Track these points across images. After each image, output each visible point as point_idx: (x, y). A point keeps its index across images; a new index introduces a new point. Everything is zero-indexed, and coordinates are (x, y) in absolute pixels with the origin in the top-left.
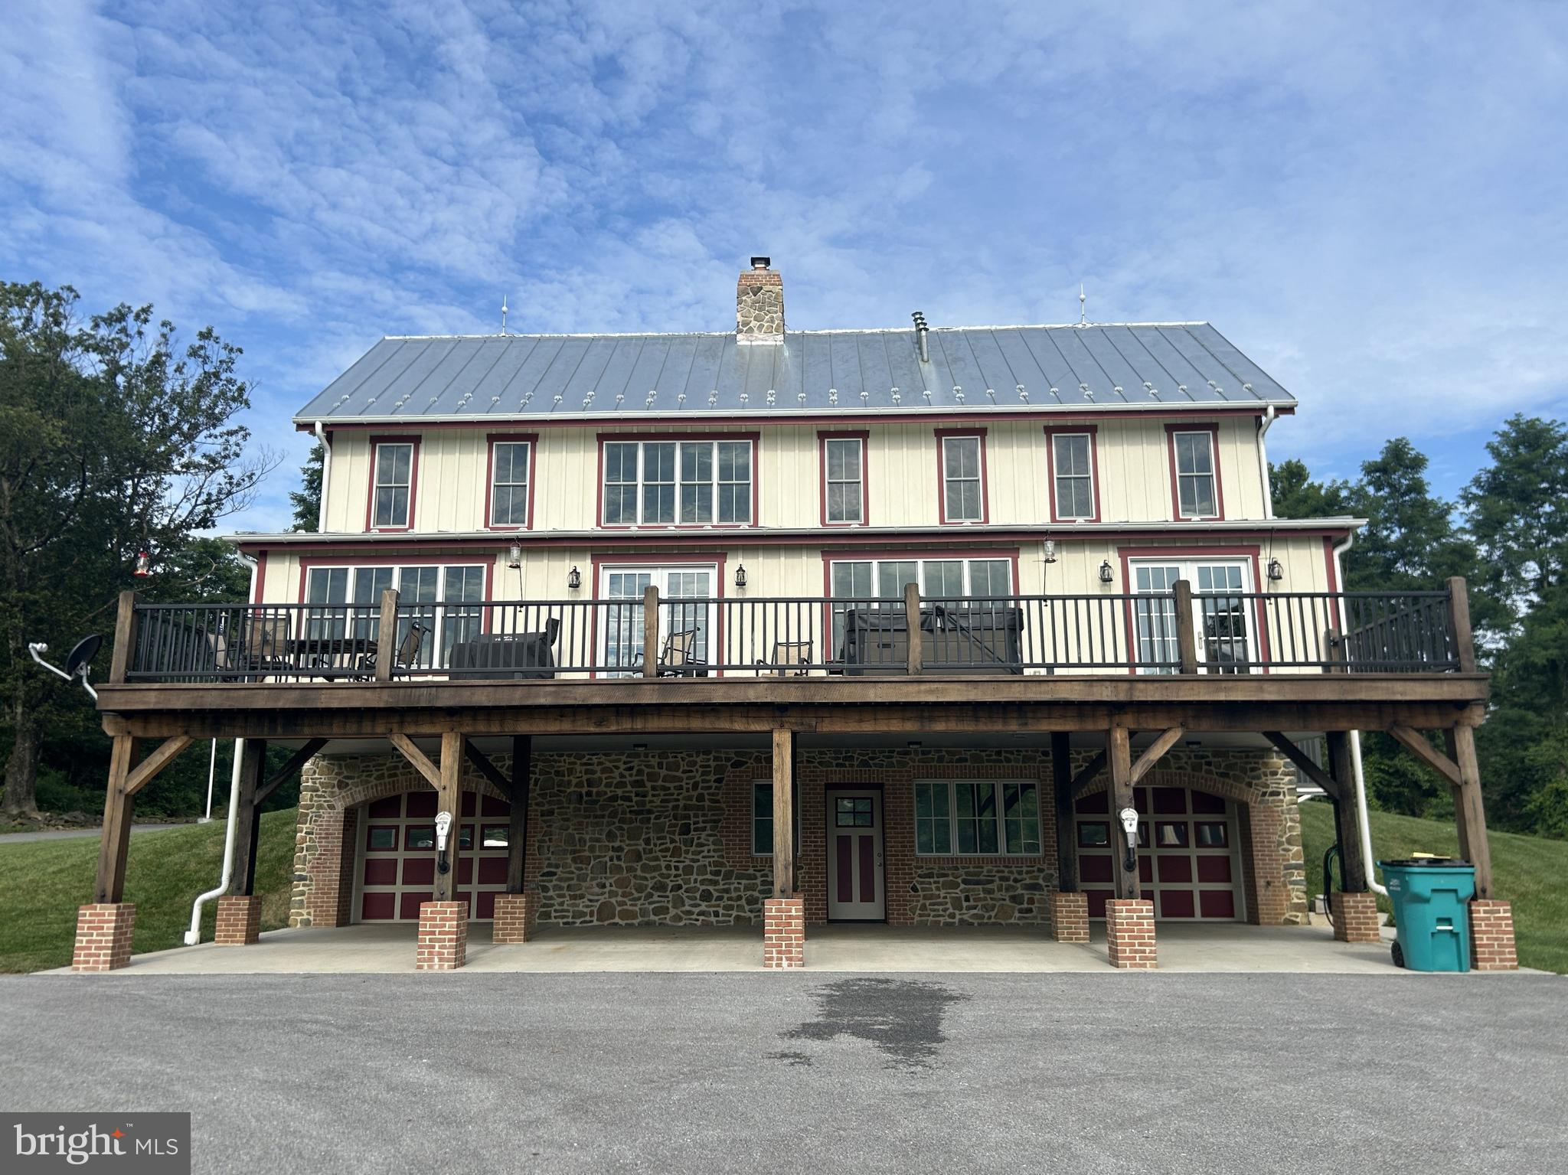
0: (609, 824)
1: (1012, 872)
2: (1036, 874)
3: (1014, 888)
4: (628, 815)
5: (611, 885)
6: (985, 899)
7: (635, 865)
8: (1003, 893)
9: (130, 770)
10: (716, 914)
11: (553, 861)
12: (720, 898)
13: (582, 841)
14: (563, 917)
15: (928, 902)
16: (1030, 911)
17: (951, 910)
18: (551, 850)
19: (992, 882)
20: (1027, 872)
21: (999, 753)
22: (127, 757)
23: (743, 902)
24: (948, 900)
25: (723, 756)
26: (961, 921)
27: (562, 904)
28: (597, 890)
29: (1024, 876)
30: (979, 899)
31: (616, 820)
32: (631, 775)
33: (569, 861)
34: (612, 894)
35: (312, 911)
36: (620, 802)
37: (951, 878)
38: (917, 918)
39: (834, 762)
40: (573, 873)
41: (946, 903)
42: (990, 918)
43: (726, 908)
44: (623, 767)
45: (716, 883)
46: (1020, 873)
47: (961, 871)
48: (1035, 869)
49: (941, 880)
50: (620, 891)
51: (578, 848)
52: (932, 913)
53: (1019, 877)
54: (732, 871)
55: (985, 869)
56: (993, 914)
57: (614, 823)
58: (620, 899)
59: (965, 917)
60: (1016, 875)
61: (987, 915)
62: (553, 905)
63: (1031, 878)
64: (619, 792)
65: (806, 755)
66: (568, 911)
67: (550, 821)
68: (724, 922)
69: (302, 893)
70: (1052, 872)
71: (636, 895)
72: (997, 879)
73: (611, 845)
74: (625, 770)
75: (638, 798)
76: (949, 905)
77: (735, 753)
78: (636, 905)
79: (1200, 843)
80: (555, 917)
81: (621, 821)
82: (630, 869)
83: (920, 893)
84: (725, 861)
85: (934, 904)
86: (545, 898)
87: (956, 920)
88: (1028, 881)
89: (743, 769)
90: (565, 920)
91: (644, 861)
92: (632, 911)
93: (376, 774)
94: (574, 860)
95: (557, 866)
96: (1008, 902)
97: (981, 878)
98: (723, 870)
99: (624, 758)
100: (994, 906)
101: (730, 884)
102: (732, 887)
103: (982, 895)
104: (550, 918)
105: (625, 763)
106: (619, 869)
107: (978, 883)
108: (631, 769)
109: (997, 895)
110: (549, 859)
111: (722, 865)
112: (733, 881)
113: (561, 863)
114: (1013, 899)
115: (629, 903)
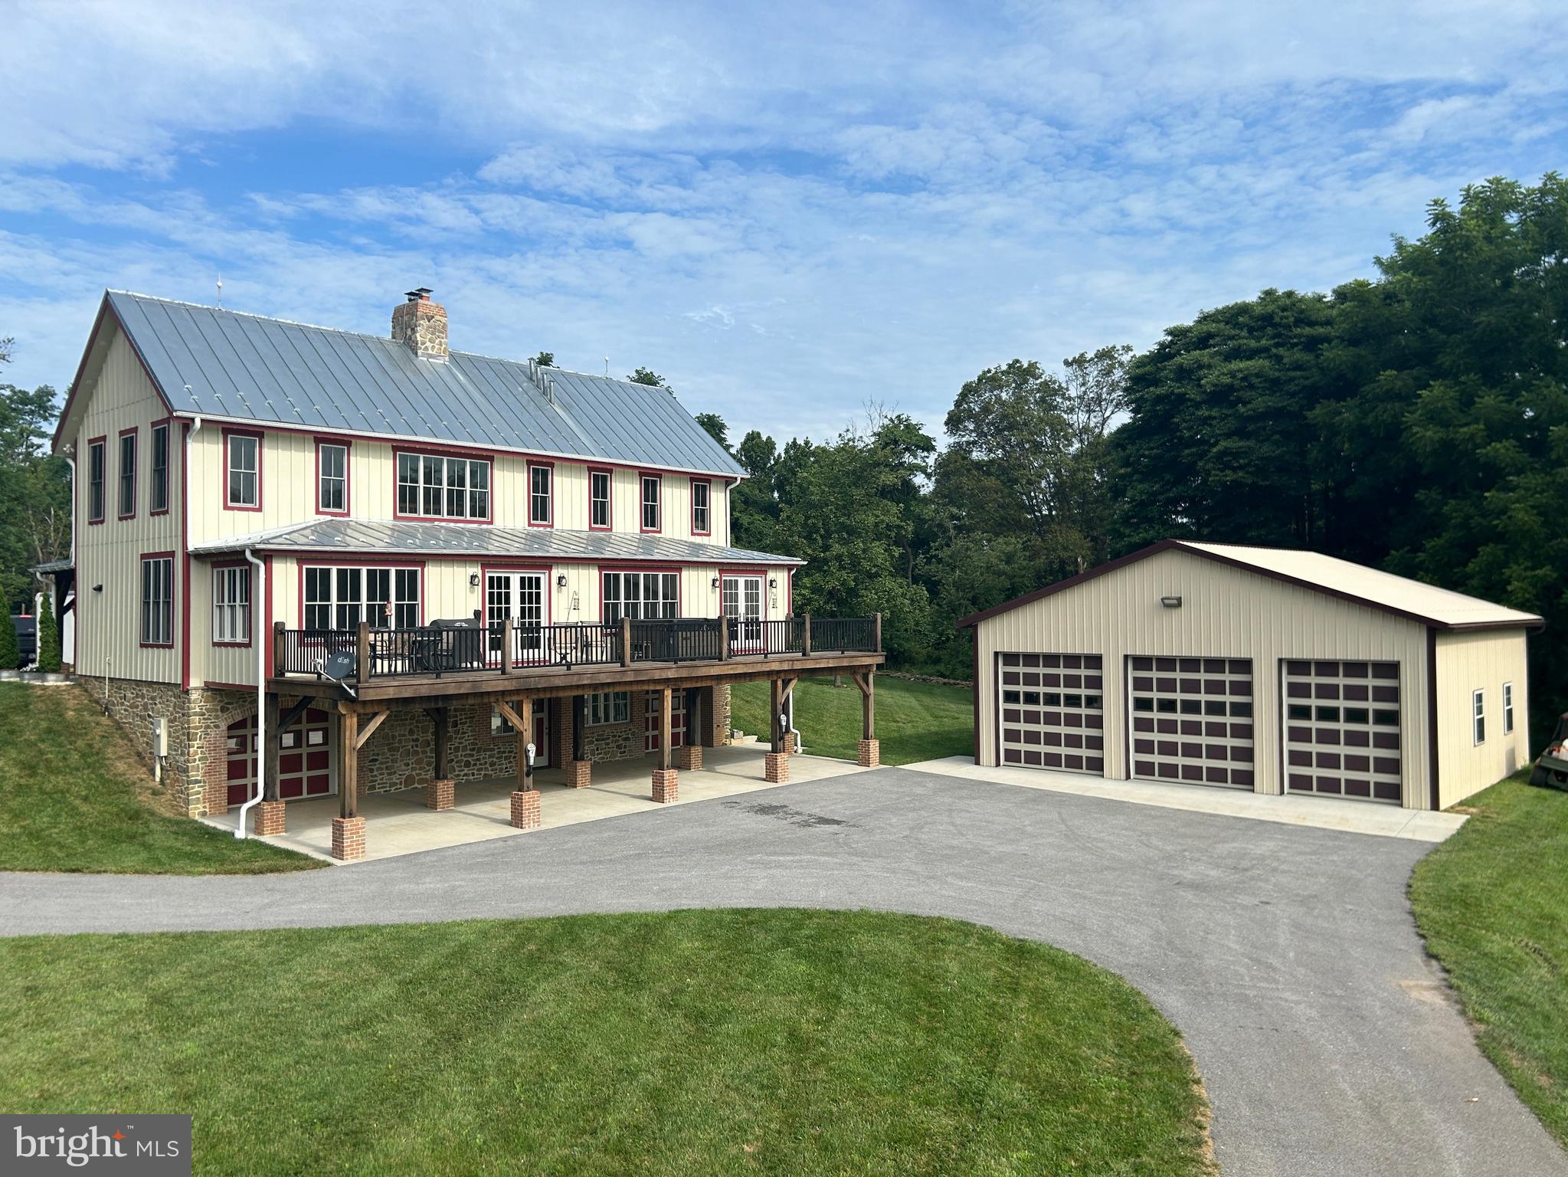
0: (411, 724)
1: (618, 732)
2: (628, 732)
5: (412, 763)
6: (606, 748)
8: (614, 743)
9: (358, 735)
10: (473, 774)
11: (376, 752)
12: (475, 765)
13: (394, 737)
14: (383, 787)
17: (590, 756)
18: (375, 744)
20: (624, 732)
22: (355, 727)
23: (487, 765)
24: (589, 751)
27: (382, 779)
28: (404, 767)
30: (603, 749)
33: (386, 750)
34: (413, 769)
35: (207, 805)
37: (591, 739)
40: (389, 758)
43: (478, 770)
45: (473, 755)
46: (621, 732)
47: (596, 734)
48: (628, 729)
51: (391, 741)
53: (621, 734)
55: (606, 732)
56: (609, 756)
57: (414, 723)
58: (418, 771)
59: (596, 759)
61: (606, 757)
62: (376, 780)
63: (626, 734)
69: (198, 793)
70: (635, 730)
71: (428, 768)
76: (589, 754)
78: (428, 774)
81: (417, 722)
82: (424, 752)
84: (478, 741)
88: (624, 736)
90: (384, 789)
93: (249, 700)
94: (389, 750)
95: (378, 755)
96: (615, 748)
97: (604, 736)
98: (477, 747)
100: (609, 752)
101: (480, 755)
102: (482, 757)
106: (416, 753)
110: (373, 750)
111: (476, 744)
112: (482, 753)
113: (381, 752)
115: (424, 773)
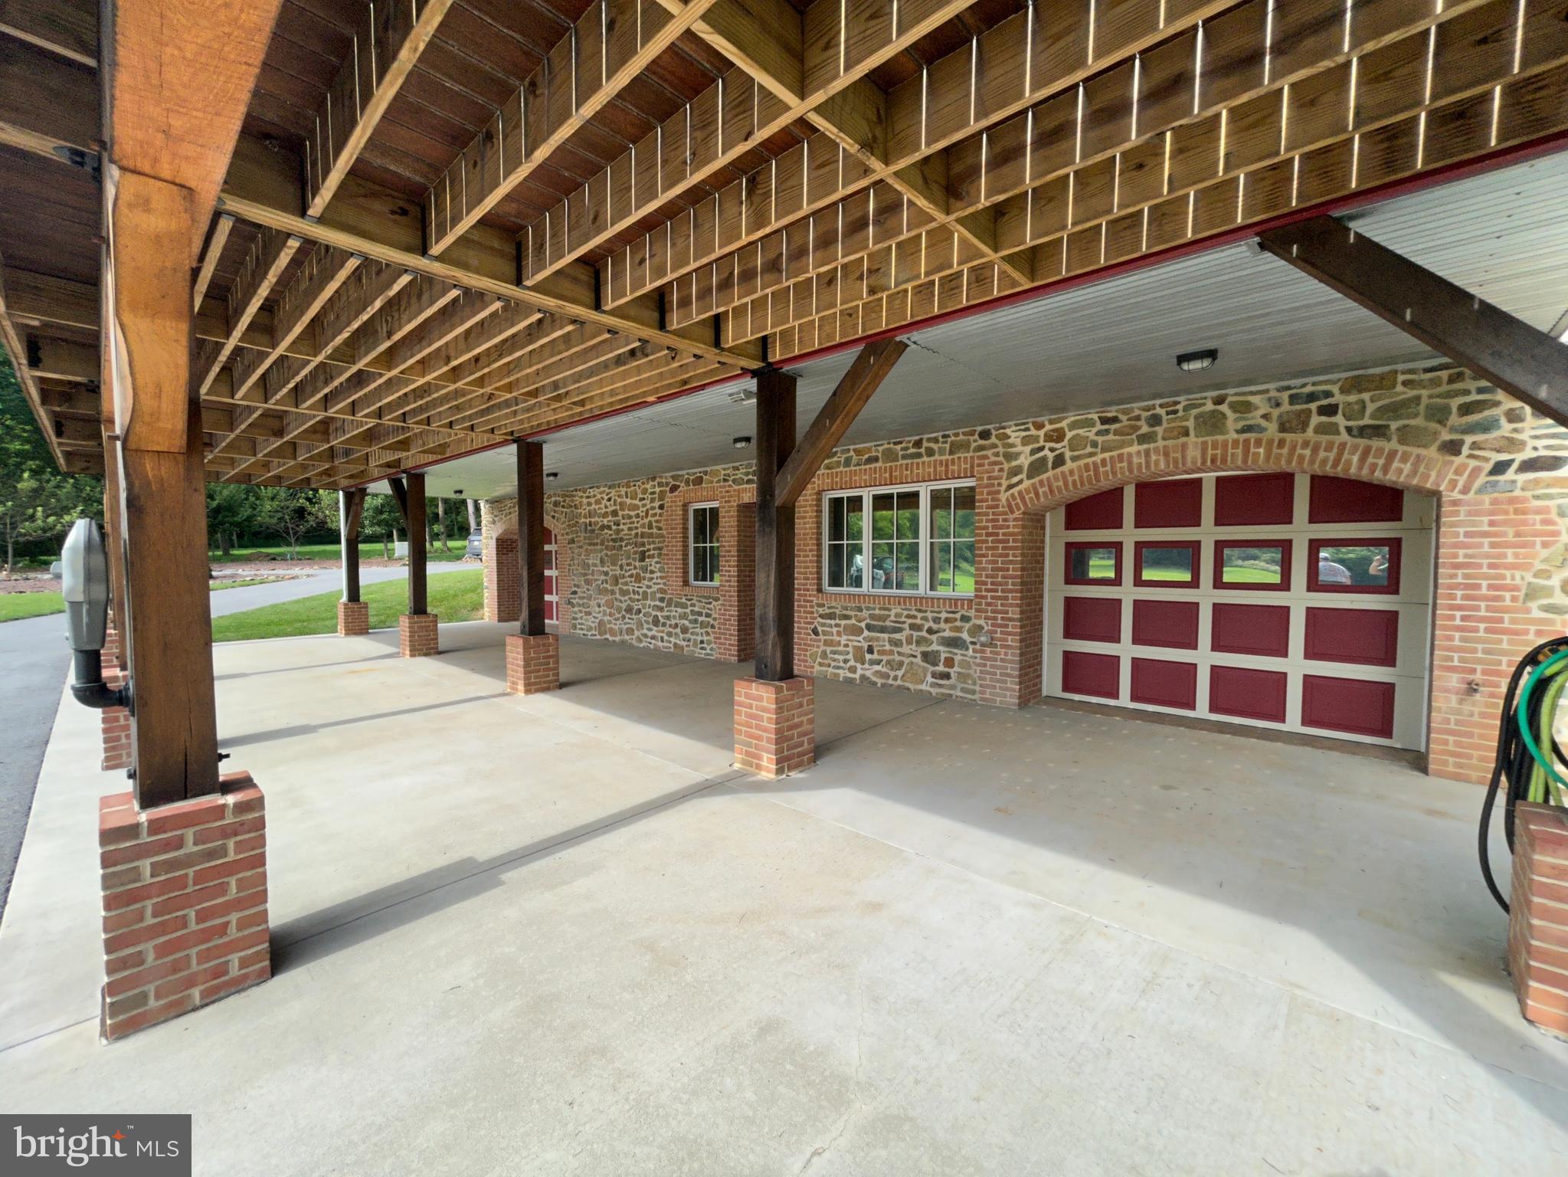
0: (601, 550)
1: (925, 619)
2: (958, 624)
3: (930, 643)
4: (611, 542)
5: (602, 606)
6: (891, 652)
7: (615, 587)
8: (913, 647)
10: (663, 640)
11: (576, 582)
12: (664, 625)
13: (589, 566)
14: (582, 630)
15: (829, 649)
16: (947, 676)
17: (852, 663)
18: (574, 572)
19: (900, 630)
20: (947, 620)
21: (918, 444)
23: (678, 630)
24: (850, 649)
25: (665, 481)
26: (863, 677)
27: (582, 619)
28: (597, 608)
29: (943, 625)
30: (882, 652)
31: (604, 547)
32: (611, 505)
34: (605, 613)
36: (606, 530)
37: (853, 621)
38: (817, 668)
40: (585, 592)
41: (848, 653)
42: (895, 678)
43: (668, 633)
44: (606, 498)
45: (662, 609)
46: (936, 620)
47: (865, 613)
48: (958, 616)
49: (843, 622)
50: (608, 611)
51: (587, 571)
52: (833, 664)
53: (935, 627)
54: (672, 599)
55: (893, 613)
56: (900, 673)
58: (608, 618)
59: (868, 674)
60: (931, 624)
61: (892, 674)
62: (578, 619)
63: (951, 629)
64: (605, 521)
65: (723, 472)
66: (585, 625)
67: (572, 548)
68: (667, 648)
70: (981, 622)
71: (617, 615)
72: (906, 626)
73: (603, 568)
74: (608, 500)
75: (615, 526)
76: (850, 656)
77: (672, 477)
78: (617, 624)
79: (1314, 584)
80: (579, 630)
81: (607, 547)
82: (613, 591)
83: (822, 637)
84: (667, 588)
85: (834, 653)
87: (857, 676)
88: (947, 634)
89: (677, 493)
91: (620, 584)
92: (615, 629)
94: (585, 582)
96: (918, 660)
97: (888, 623)
98: (666, 597)
99: (607, 490)
100: (901, 664)
103: (888, 647)
105: (608, 494)
106: (607, 590)
107: (883, 630)
108: (611, 499)
109: (906, 649)
110: (574, 580)
111: (665, 592)
113: (579, 584)
114: (926, 656)
115: (613, 622)
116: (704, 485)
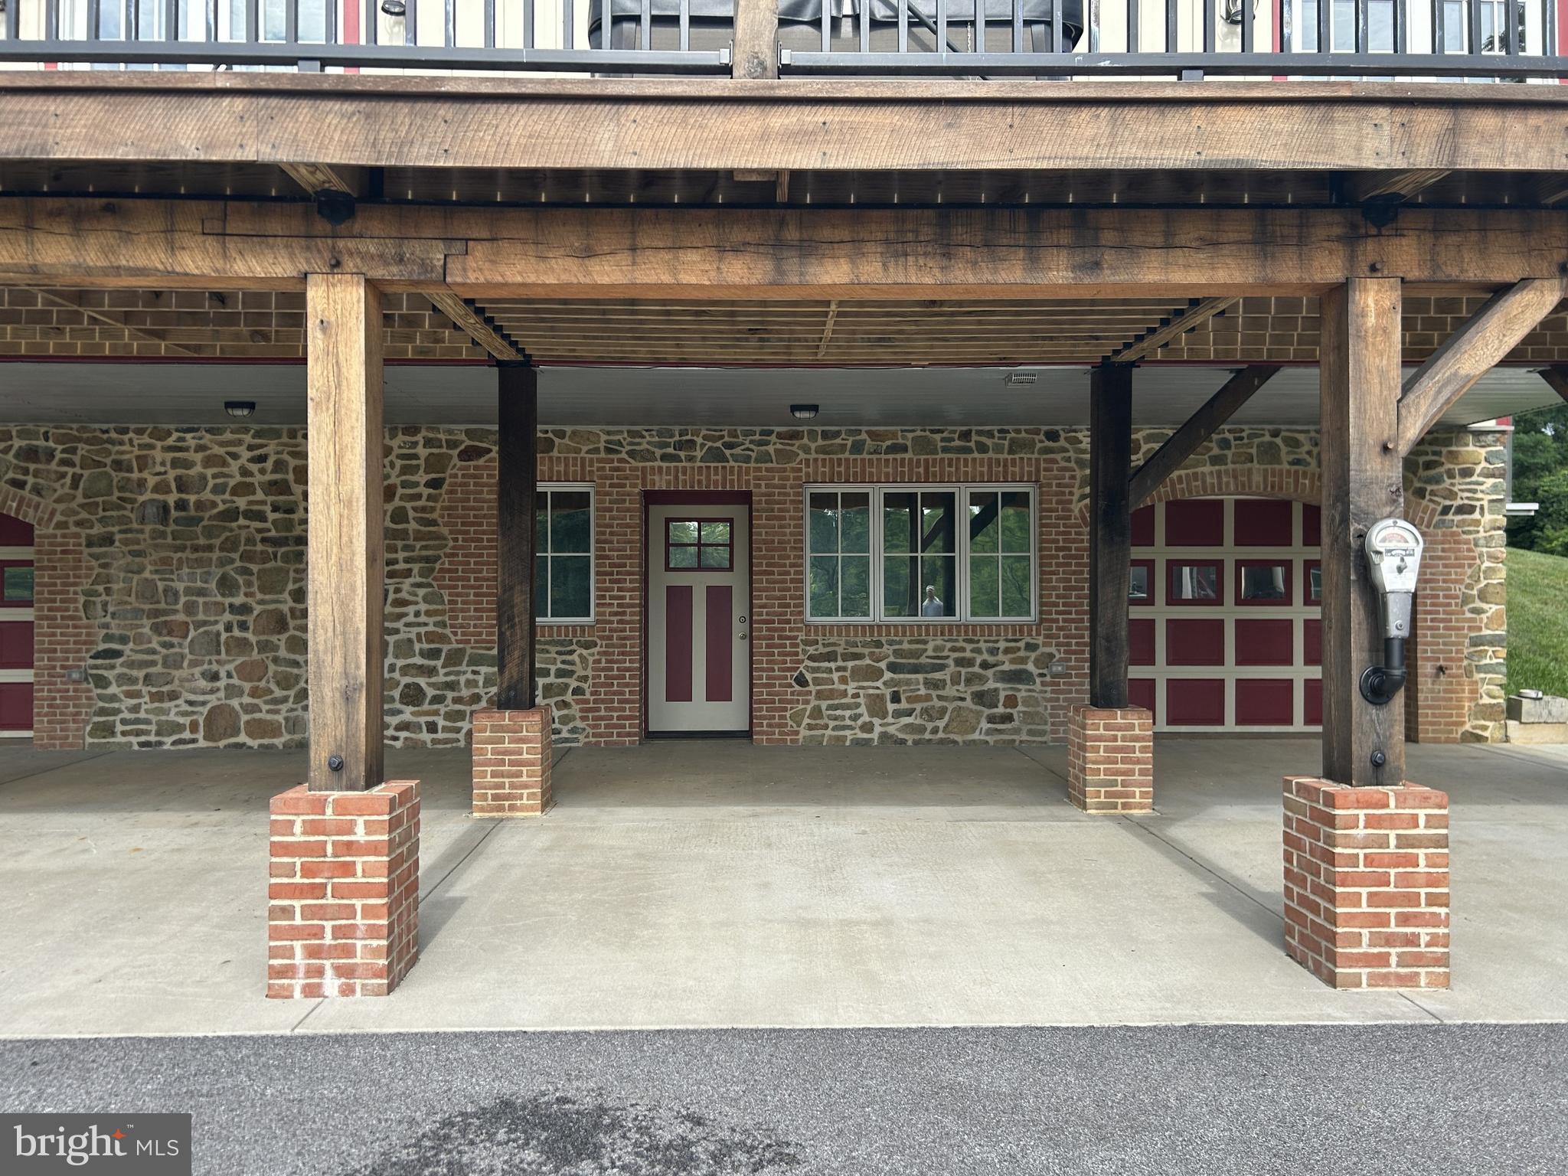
0: (222, 563)
1: (978, 651)
2: (1022, 653)
3: (983, 679)
4: (259, 547)
5: (229, 675)
6: (928, 698)
7: (274, 638)
8: (962, 687)
10: (432, 728)
11: (115, 631)
12: (438, 699)
13: (172, 594)
14: (138, 733)
15: (824, 704)
16: (1009, 718)
17: (866, 718)
18: (111, 609)
19: (942, 668)
20: (1007, 651)
21: (966, 436)
24: (861, 700)
25: (442, 436)
26: (884, 736)
27: (135, 709)
28: (203, 684)
29: (1001, 657)
30: (918, 699)
31: (236, 556)
32: (262, 471)
33: (146, 630)
34: (232, 691)
36: (242, 521)
37: (868, 661)
38: (804, 732)
39: (658, 452)
40: (154, 652)
41: (858, 705)
42: (935, 730)
43: (448, 716)
44: (246, 455)
45: (431, 672)
46: (993, 652)
47: (887, 649)
48: (1022, 644)
49: (850, 664)
50: (247, 686)
51: (163, 606)
52: (832, 724)
53: (991, 659)
54: (462, 651)
55: (930, 646)
56: (941, 724)
57: (232, 561)
58: (247, 700)
59: (891, 730)
60: (986, 656)
61: (930, 726)
62: (118, 711)
63: (1012, 662)
64: (242, 503)
65: (604, 437)
66: (148, 722)
67: (105, 555)
68: (446, 741)
70: (1053, 650)
71: (278, 693)
72: (950, 662)
73: (228, 601)
74: (252, 460)
75: (277, 515)
76: (863, 710)
77: (468, 432)
78: (277, 712)
80: (124, 733)
81: (247, 557)
82: (264, 647)
83: (812, 688)
84: (448, 631)
85: (836, 707)
86: (101, 697)
87: (875, 736)
88: (1007, 667)
89: (481, 462)
90: (143, 739)
91: (292, 632)
92: (270, 723)
94: (156, 629)
95: (124, 640)
96: (968, 703)
97: (923, 660)
98: (445, 648)
99: (248, 438)
100: (943, 712)
101: (458, 673)
102: (462, 679)
103: (923, 692)
104: (113, 734)
105: (250, 448)
106: (243, 645)
107: (916, 669)
108: (262, 459)
109: (950, 691)
110: (106, 626)
111: (443, 638)
112: (463, 668)
113: (131, 634)
114: (980, 697)
115: (265, 708)
116: (555, 453)
